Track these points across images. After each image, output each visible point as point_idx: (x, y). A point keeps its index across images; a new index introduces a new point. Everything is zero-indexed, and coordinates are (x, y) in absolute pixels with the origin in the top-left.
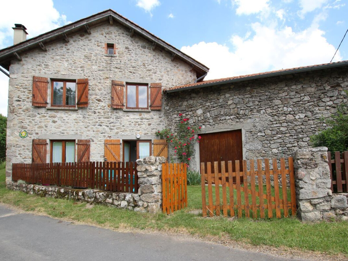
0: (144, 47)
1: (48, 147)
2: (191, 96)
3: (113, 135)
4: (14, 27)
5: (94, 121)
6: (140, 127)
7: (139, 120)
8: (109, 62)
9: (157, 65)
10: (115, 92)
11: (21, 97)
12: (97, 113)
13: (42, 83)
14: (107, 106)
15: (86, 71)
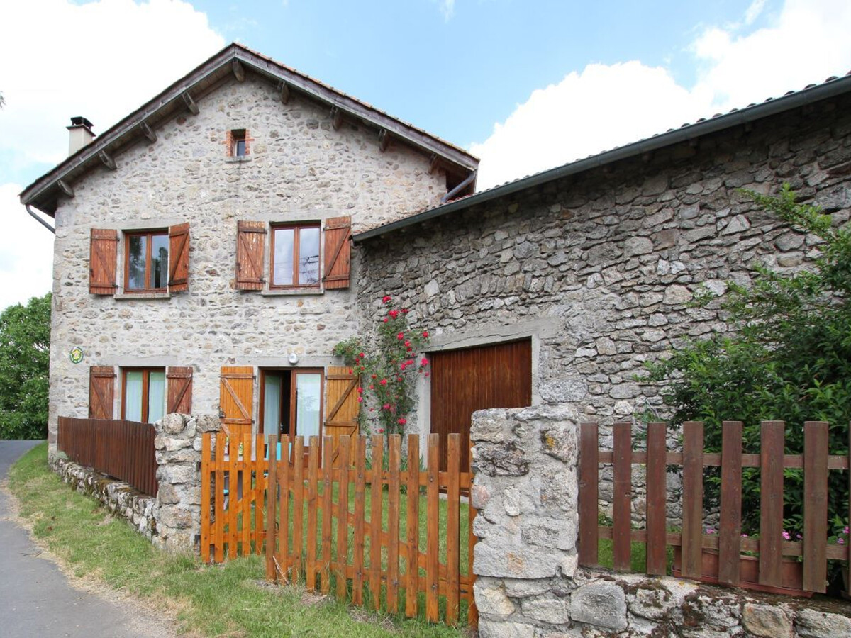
0: (313, 126)
1: (117, 383)
2: (415, 246)
3: (239, 354)
4: (70, 124)
5: (201, 323)
6: (299, 336)
7: (296, 318)
8: (235, 176)
9: (342, 168)
10: (243, 250)
11: (73, 276)
12: (208, 303)
13: (107, 242)
14: (228, 286)
15: (189, 204)
